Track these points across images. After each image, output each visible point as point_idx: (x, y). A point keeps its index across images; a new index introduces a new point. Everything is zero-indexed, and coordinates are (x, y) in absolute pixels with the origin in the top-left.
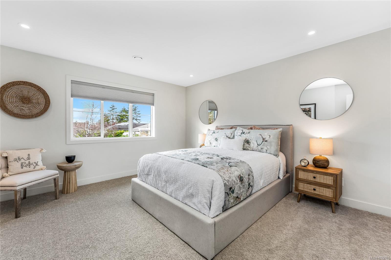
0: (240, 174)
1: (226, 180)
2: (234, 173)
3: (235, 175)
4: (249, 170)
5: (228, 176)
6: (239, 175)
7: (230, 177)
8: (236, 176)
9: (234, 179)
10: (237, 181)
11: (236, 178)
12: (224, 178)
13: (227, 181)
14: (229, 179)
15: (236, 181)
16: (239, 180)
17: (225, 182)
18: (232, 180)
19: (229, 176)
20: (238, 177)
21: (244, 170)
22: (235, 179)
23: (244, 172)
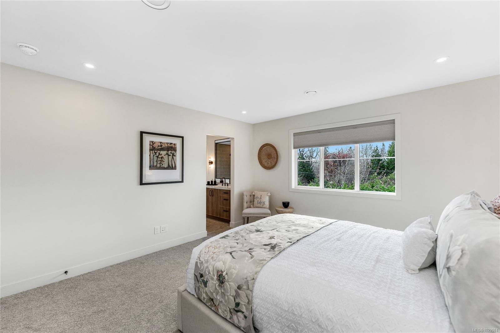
0: (223, 270)
1: (200, 260)
2: (217, 262)
3: (215, 265)
4: (246, 280)
5: (206, 258)
6: (221, 271)
7: (207, 262)
8: (216, 267)
9: (211, 268)
10: (214, 275)
11: (214, 270)
12: (200, 256)
13: (200, 262)
14: (204, 262)
15: (211, 273)
16: (217, 277)
17: (198, 261)
18: (207, 267)
19: (208, 259)
20: (218, 272)
21: (234, 271)
22: (212, 270)
23: (232, 274)
